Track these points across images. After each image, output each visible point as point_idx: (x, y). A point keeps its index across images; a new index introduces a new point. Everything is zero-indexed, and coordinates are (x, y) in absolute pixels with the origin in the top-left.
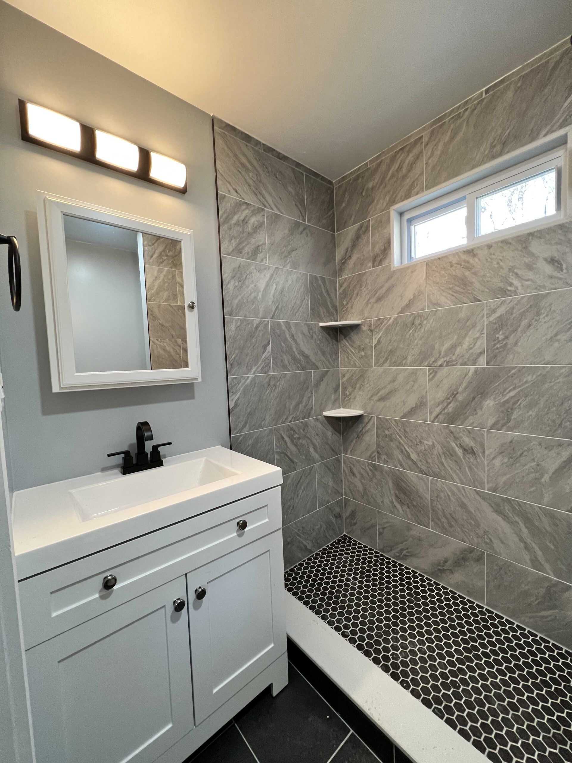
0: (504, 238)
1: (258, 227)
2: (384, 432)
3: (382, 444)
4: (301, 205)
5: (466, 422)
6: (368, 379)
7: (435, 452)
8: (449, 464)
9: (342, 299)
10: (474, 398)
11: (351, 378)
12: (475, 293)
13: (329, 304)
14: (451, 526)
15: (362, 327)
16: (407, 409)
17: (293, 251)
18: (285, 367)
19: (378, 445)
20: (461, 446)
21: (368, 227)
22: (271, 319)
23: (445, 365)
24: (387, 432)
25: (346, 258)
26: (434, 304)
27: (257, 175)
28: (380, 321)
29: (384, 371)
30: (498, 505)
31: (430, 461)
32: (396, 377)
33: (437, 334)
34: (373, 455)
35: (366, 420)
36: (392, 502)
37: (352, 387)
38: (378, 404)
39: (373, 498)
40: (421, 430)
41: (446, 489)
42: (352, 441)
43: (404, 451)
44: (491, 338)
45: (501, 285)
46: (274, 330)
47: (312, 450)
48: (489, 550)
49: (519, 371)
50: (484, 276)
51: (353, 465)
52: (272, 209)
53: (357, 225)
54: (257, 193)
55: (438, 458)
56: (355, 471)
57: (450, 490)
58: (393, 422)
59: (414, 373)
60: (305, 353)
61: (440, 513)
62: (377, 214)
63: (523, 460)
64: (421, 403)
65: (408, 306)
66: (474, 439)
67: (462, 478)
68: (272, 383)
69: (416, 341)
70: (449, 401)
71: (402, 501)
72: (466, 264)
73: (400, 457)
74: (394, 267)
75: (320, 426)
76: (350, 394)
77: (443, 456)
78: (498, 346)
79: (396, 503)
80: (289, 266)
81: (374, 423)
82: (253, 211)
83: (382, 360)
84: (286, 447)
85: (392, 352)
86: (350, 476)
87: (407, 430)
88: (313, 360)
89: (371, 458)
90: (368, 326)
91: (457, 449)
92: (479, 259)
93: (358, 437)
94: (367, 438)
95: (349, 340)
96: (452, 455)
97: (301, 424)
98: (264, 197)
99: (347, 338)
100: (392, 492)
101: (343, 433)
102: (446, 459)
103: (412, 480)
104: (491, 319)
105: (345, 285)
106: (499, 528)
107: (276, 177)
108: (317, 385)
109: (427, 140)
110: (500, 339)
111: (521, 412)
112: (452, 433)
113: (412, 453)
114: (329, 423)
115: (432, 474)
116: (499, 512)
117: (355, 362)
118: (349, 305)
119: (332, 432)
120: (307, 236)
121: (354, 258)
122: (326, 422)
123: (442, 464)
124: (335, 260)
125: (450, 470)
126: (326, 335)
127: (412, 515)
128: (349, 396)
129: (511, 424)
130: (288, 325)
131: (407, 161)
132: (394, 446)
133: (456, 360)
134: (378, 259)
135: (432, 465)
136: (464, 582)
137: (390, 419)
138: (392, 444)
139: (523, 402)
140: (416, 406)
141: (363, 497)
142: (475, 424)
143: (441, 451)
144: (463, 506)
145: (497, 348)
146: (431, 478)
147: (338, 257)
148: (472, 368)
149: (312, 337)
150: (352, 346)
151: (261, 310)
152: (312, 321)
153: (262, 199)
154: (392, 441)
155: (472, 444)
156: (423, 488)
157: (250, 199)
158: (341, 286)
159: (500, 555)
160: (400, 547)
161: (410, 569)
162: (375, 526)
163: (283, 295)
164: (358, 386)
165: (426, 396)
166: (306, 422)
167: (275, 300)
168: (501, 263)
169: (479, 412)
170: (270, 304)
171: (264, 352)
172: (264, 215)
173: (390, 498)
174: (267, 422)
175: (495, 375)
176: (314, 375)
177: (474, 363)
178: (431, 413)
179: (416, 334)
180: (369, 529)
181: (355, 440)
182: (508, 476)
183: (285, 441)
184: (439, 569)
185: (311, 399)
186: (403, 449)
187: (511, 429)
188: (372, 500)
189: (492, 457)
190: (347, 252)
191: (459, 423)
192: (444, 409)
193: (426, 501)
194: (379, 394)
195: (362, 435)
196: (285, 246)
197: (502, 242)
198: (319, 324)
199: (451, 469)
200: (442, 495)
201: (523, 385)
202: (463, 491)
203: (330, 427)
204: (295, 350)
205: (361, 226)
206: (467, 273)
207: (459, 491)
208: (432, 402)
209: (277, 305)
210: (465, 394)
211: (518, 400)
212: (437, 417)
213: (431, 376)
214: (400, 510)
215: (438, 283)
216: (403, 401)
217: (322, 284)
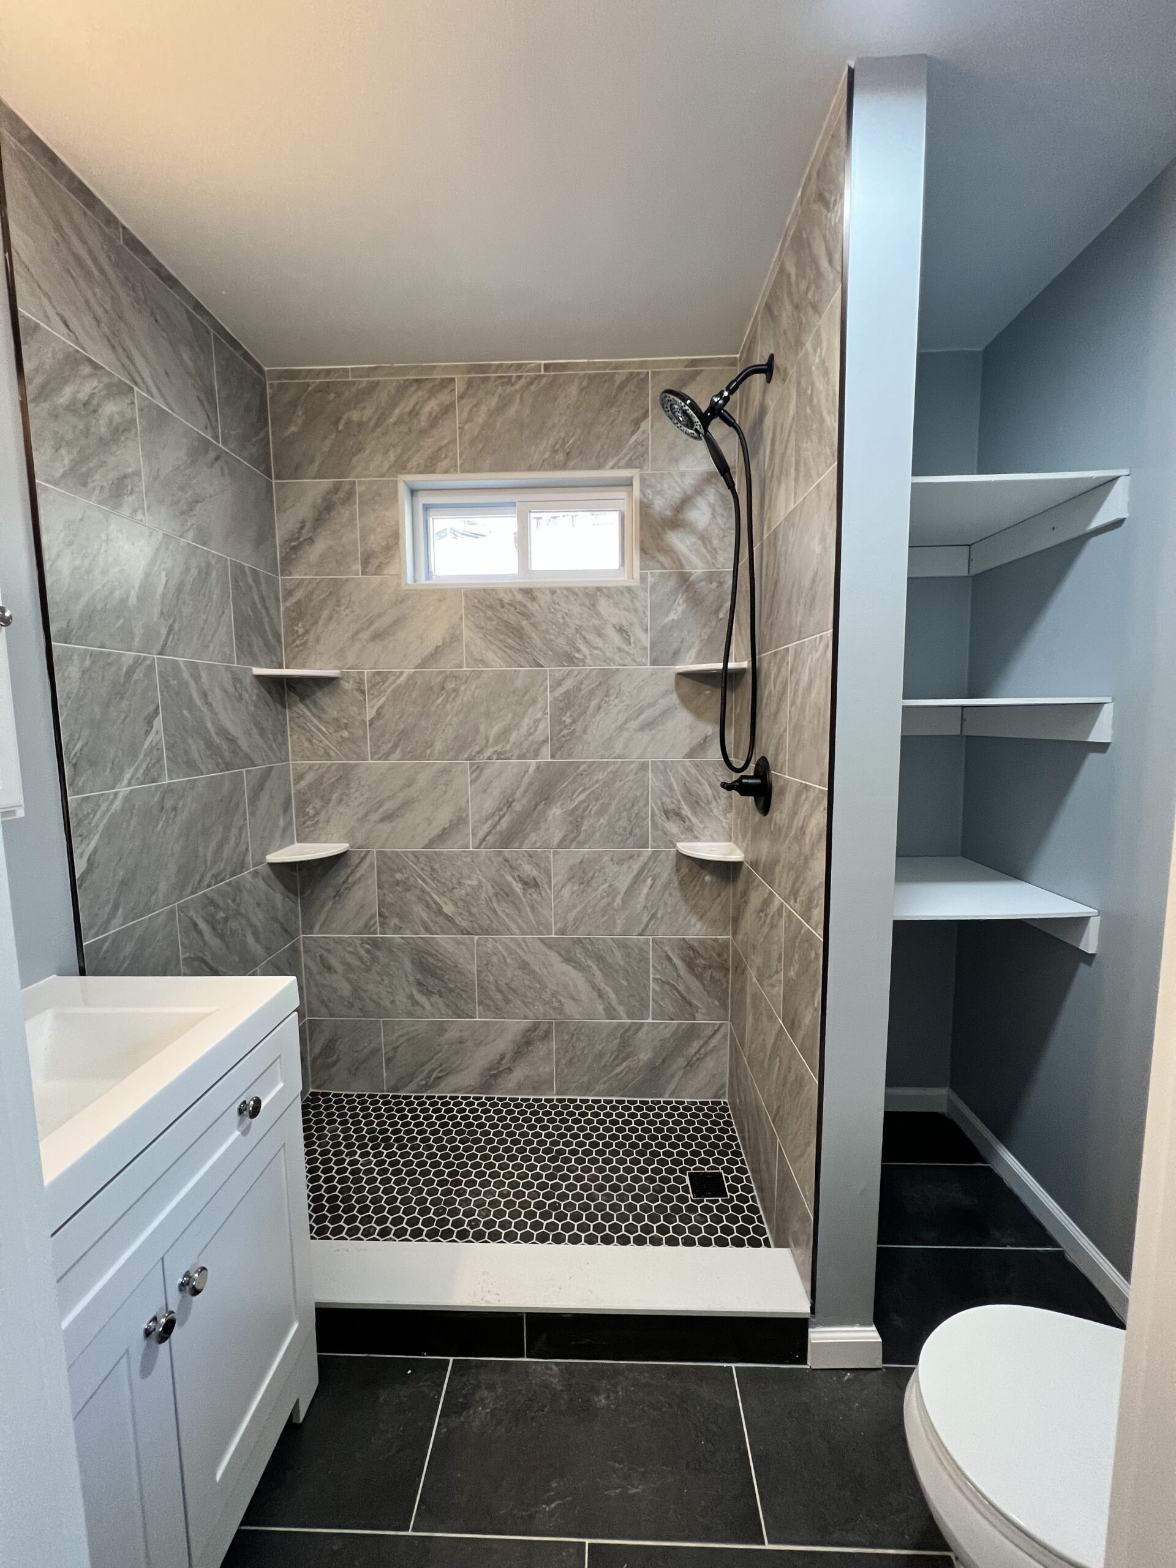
0: (568, 585)
1: (121, 429)
2: (392, 876)
3: (390, 898)
4: (208, 400)
5: (527, 841)
6: (357, 782)
7: (483, 896)
8: (503, 909)
9: (293, 621)
10: (536, 807)
11: (319, 781)
12: (535, 653)
13: (267, 626)
14: (508, 1001)
15: (342, 682)
16: (435, 830)
17: (197, 502)
18: (192, 766)
19: (382, 904)
20: (521, 879)
21: (350, 495)
22: (159, 654)
23: (495, 757)
24: (398, 876)
25: (301, 540)
26: (476, 660)
27: (112, 297)
28: (381, 678)
29: (391, 768)
30: (568, 951)
31: (474, 910)
32: (414, 779)
33: (483, 709)
34: (372, 923)
35: (355, 860)
36: (411, 997)
37: (322, 798)
38: (380, 826)
39: (374, 1002)
40: (459, 863)
41: (500, 948)
42: (323, 905)
43: (431, 902)
44: (556, 721)
45: (567, 648)
46: (167, 681)
47: (250, 940)
48: (559, 1017)
49: (589, 767)
50: (547, 632)
51: (329, 951)
52: (149, 392)
53: (326, 483)
54: (113, 343)
55: (488, 904)
56: (333, 961)
57: (507, 948)
58: (410, 855)
59: (445, 771)
60: (229, 733)
61: (492, 987)
62: (369, 476)
63: (594, 883)
64: (459, 820)
65: (434, 656)
66: (538, 865)
67: (523, 925)
68: (169, 804)
69: (449, 718)
70: (501, 813)
71: (430, 988)
72: (523, 609)
73: (424, 915)
74: (406, 584)
75: (262, 884)
76: (317, 814)
77: (494, 899)
78: (565, 732)
79: (418, 997)
80: (191, 534)
81: (372, 864)
82: (109, 386)
83: (386, 748)
84: (202, 944)
85: (405, 734)
86: (320, 973)
87: (437, 866)
88: (245, 747)
89: (367, 928)
90: (355, 682)
91: (514, 882)
92: (540, 606)
93: (338, 894)
94: (357, 895)
95: (311, 706)
96: (507, 895)
97: (229, 889)
98: (130, 358)
99: (308, 702)
100: (411, 979)
101: (302, 893)
102: (499, 902)
103: (446, 951)
104: (557, 694)
105: (299, 594)
106: (570, 983)
107: (156, 321)
108: (254, 800)
109: (462, 390)
110: (567, 723)
111: (591, 821)
112: (506, 861)
113: (446, 903)
114: (276, 876)
115: (479, 931)
116: (568, 960)
117: (328, 750)
118: (311, 637)
119: (282, 894)
120: (223, 475)
121: (321, 545)
122: (272, 875)
123: (494, 911)
124: (274, 537)
125: (505, 918)
126: (265, 692)
127: (448, 1006)
128: (314, 816)
129: (581, 837)
130: (194, 668)
131: (427, 409)
132: (413, 898)
133: (511, 751)
134: (375, 562)
135: (478, 916)
136: (528, 1076)
137: (403, 852)
138: (408, 895)
139: (595, 807)
140: (451, 825)
141: (352, 1005)
142: (538, 844)
143: (491, 891)
144: (524, 966)
145: (564, 736)
146: (476, 937)
147: (280, 534)
148: (533, 763)
149: (240, 698)
150: (320, 719)
151: (138, 631)
152: (238, 664)
153: (127, 362)
154: (408, 890)
155: (535, 873)
156: (465, 958)
157: (101, 355)
158: (289, 593)
159: (572, 1017)
160: (428, 1067)
161: (446, 1097)
162: (378, 1050)
163: (180, 601)
164: (335, 796)
165: (466, 809)
166: (238, 882)
167: (165, 611)
168: (567, 619)
169: (543, 826)
170: (155, 619)
171: (147, 733)
172: (133, 403)
173: (408, 991)
174: (161, 896)
175: (562, 773)
176: (247, 776)
177: (536, 754)
178: (474, 834)
179: (448, 707)
180: (364, 1061)
181: (330, 903)
182: (579, 908)
183: (200, 933)
184: (492, 1076)
185: (244, 831)
186: (429, 900)
187: (581, 845)
188: (371, 1006)
189: (560, 886)
190: (302, 527)
191: (517, 845)
192: (494, 827)
193: (470, 976)
194: (381, 810)
195: (346, 889)
196: (182, 489)
197: (567, 589)
198: (251, 670)
199: (507, 915)
200: (494, 959)
201: (593, 785)
202: (523, 945)
203: (279, 883)
204: (209, 725)
205: (336, 488)
206: (524, 623)
207: (519, 945)
208: (477, 817)
209: (170, 622)
210: (524, 801)
211: (589, 805)
212: (484, 839)
213: (475, 775)
214: (427, 1006)
215: (482, 628)
216: (428, 819)
217: (253, 585)
